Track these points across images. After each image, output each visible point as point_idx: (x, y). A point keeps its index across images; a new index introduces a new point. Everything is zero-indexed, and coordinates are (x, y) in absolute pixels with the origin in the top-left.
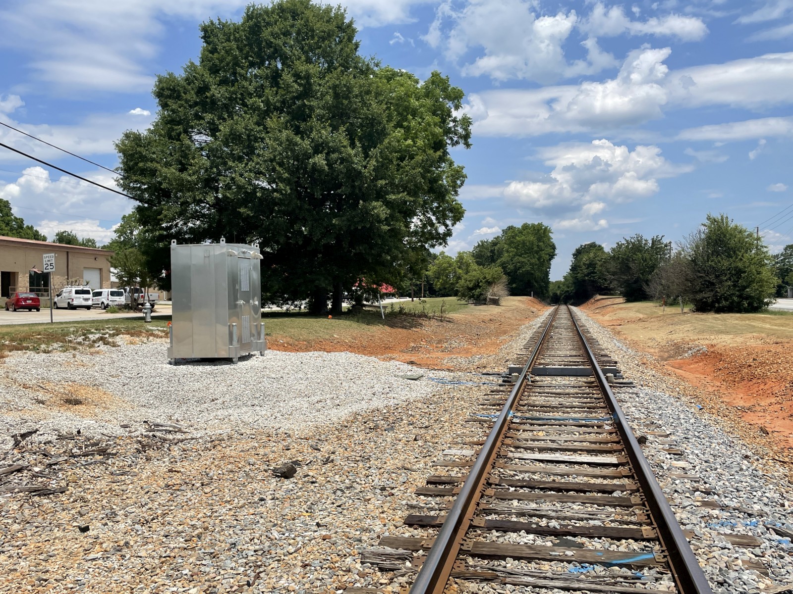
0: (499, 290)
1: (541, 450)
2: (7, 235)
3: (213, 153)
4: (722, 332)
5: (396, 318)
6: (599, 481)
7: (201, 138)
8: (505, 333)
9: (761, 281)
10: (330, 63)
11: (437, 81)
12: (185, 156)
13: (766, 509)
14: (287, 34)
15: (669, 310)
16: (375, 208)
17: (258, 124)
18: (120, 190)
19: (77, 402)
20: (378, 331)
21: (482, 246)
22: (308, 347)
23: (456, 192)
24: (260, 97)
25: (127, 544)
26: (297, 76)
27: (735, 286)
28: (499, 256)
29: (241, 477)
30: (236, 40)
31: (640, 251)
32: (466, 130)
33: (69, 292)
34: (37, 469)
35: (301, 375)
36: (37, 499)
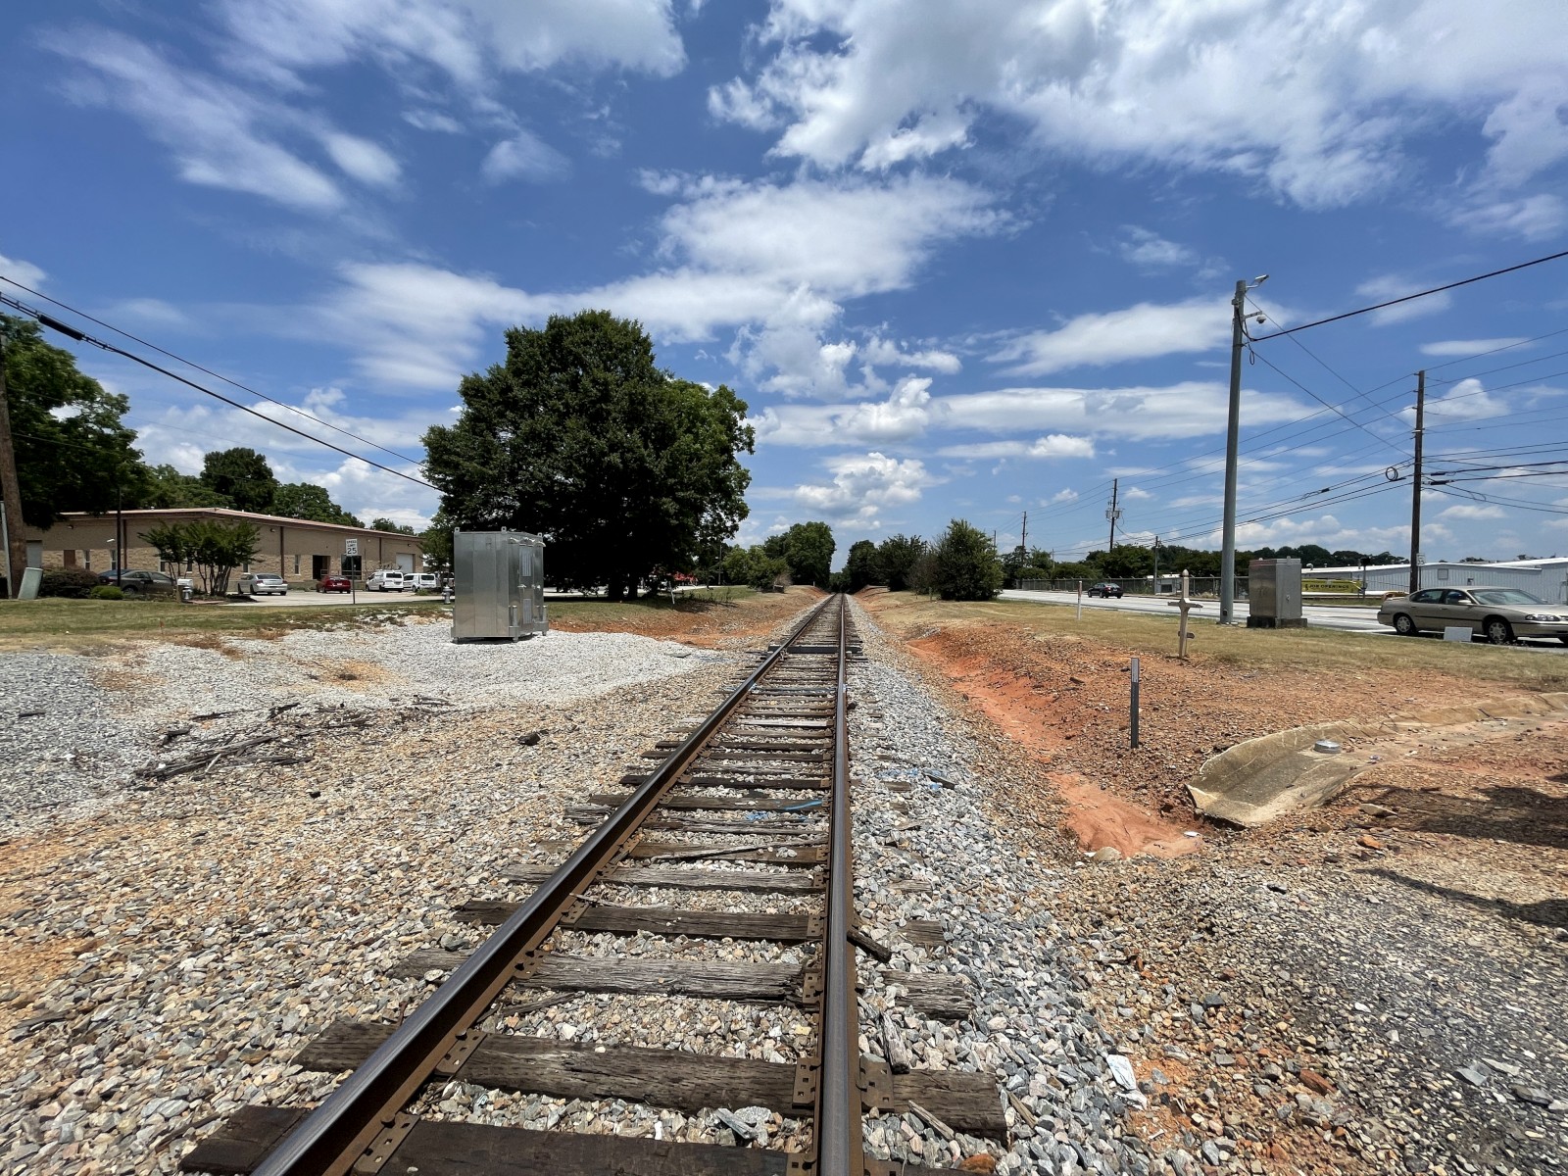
0: (783, 579)
1: (768, 717)
2: (324, 521)
3: (515, 448)
4: (955, 617)
5: (687, 604)
6: (804, 742)
7: (505, 435)
8: (782, 616)
9: (991, 574)
10: (628, 373)
11: (724, 393)
12: (488, 451)
13: (932, 761)
14: (586, 343)
15: (922, 598)
16: (664, 503)
17: (557, 424)
18: (426, 481)
19: (352, 678)
20: (666, 615)
21: (772, 541)
22: (597, 627)
23: (742, 493)
24: (559, 399)
25: (351, 808)
26: (595, 382)
27: (971, 579)
28: (787, 550)
29: (487, 745)
30: (540, 347)
31: (901, 548)
32: (750, 438)
33: (382, 576)
34: (285, 740)
35: (575, 653)
36: (279, 768)
